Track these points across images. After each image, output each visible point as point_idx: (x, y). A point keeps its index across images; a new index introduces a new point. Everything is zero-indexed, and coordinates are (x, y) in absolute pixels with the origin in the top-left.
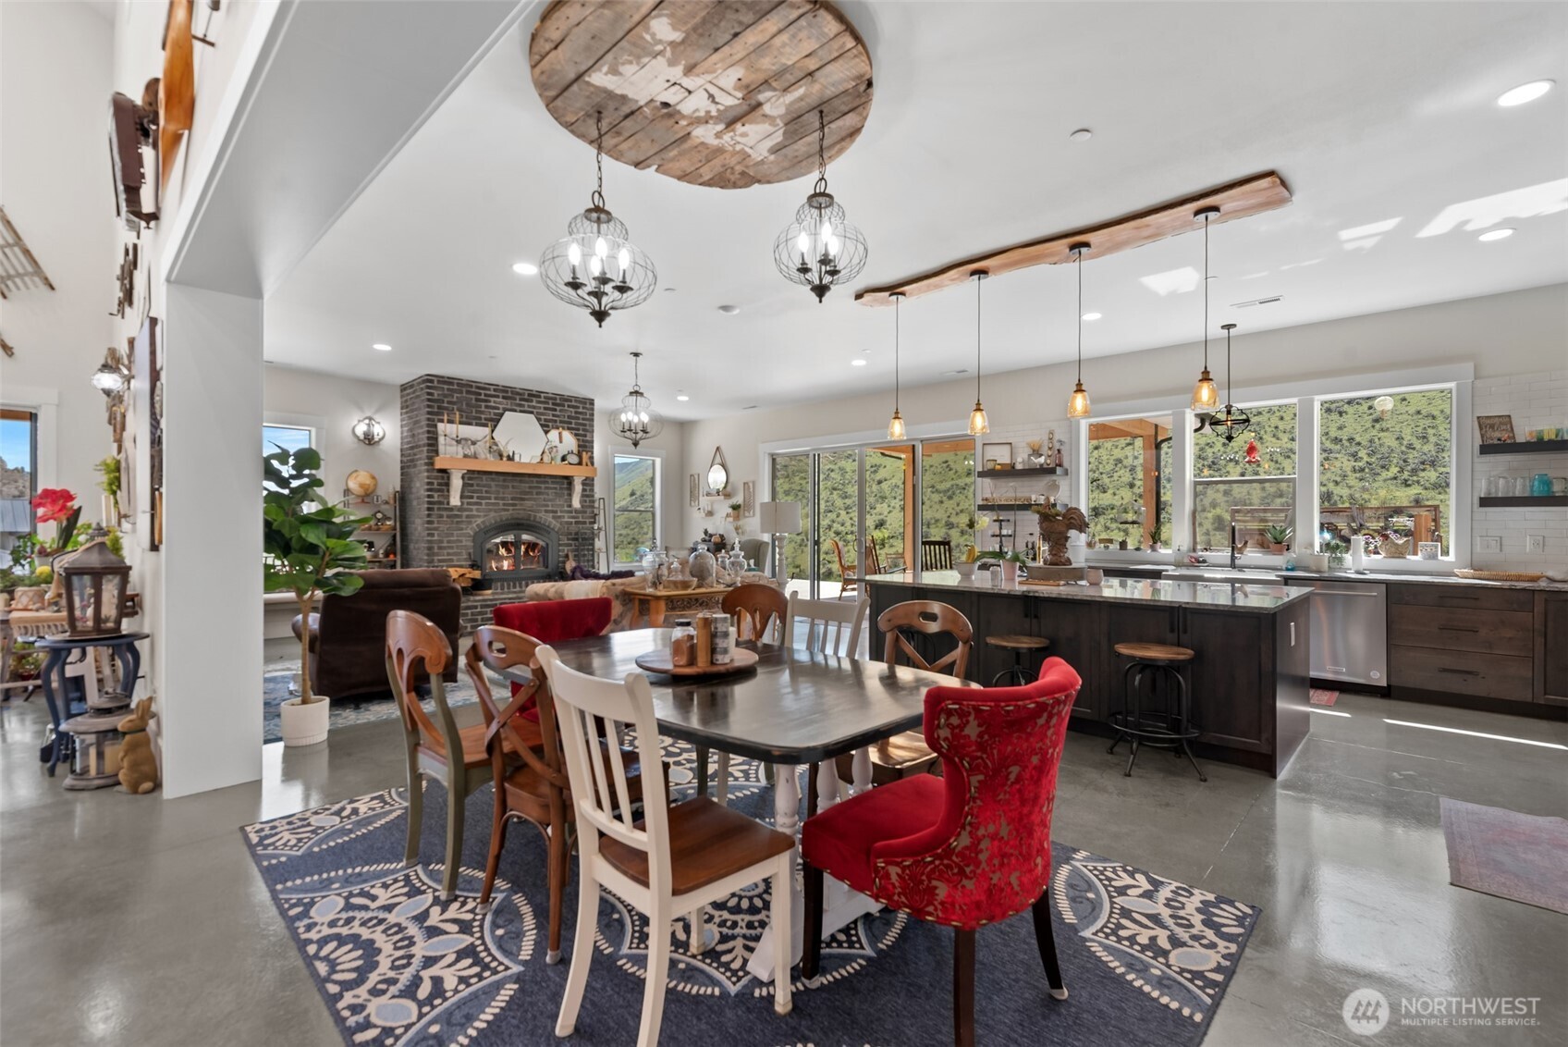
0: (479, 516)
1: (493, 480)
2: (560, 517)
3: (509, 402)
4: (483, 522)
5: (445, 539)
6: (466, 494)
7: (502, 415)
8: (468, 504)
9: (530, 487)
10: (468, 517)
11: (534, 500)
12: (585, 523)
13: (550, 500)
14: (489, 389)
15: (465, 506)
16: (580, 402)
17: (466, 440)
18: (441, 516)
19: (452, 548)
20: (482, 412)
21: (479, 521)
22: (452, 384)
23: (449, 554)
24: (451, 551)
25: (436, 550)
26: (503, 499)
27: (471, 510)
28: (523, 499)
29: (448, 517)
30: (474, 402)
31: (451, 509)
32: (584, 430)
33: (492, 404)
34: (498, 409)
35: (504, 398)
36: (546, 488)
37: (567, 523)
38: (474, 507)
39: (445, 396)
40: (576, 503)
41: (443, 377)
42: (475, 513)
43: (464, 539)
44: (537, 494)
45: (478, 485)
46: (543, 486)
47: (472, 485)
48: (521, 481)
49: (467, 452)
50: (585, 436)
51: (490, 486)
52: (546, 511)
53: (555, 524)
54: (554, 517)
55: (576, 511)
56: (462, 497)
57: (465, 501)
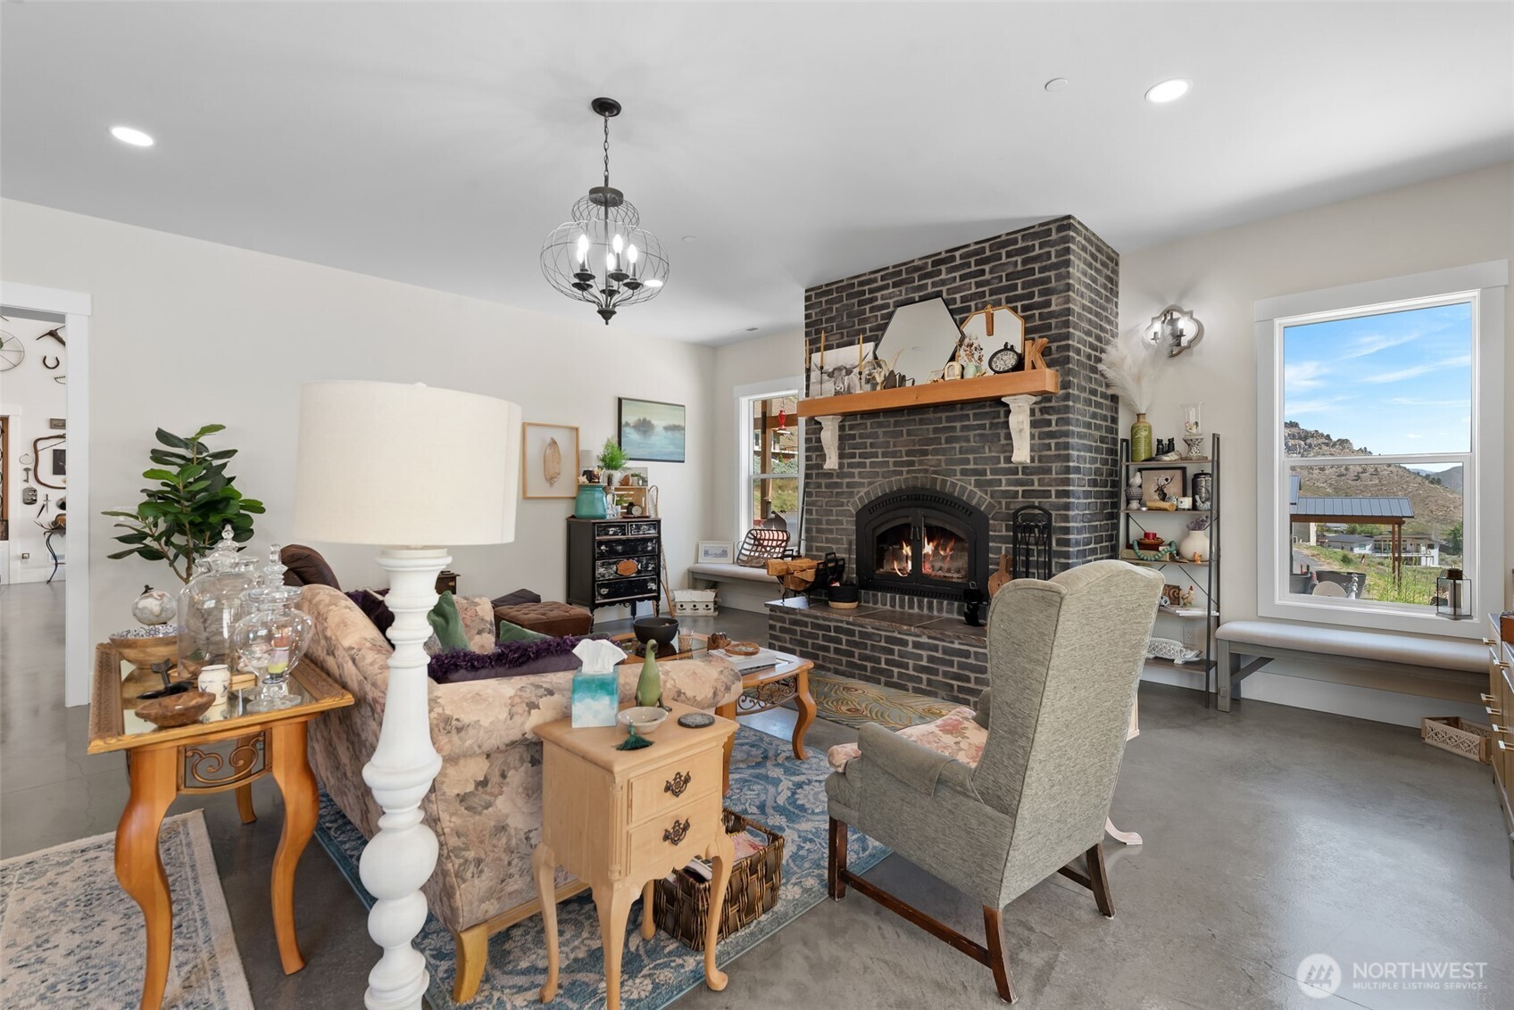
0: (862, 485)
1: (880, 425)
2: (990, 483)
3: (903, 288)
4: (867, 493)
5: (825, 518)
6: (847, 451)
7: (890, 316)
8: (850, 465)
9: (936, 430)
10: (849, 485)
11: (943, 452)
12: (1047, 494)
13: (973, 450)
14: (875, 280)
15: (846, 470)
16: (1035, 236)
17: (839, 369)
18: (819, 486)
19: (831, 531)
20: (865, 321)
21: (863, 491)
22: (829, 292)
23: (827, 541)
24: (830, 536)
25: (814, 534)
26: (894, 454)
27: (853, 475)
28: (925, 453)
29: (827, 486)
30: (856, 308)
31: (829, 474)
32: (1042, 293)
33: (880, 302)
34: (886, 306)
35: (895, 285)
36: (964, 428)
37: (1005, 494)
38: (856, 471)
39: (823, 312)
40: (1022, 453)
41: (821, 287)
42: (857, 479)
43: (845, 519)
44: (948, 441)
45: (861, 436)
46: (958, 425)
47: (853, 437)
48: (922, 422)
49: (840, 387)
50: (1048, 304)
51: (875, 436)
52: (964, 472)
53: (981, 499)
54: (978, 484)
55: (1025, 469)
56: (841, 456)
57: (846, 461)
